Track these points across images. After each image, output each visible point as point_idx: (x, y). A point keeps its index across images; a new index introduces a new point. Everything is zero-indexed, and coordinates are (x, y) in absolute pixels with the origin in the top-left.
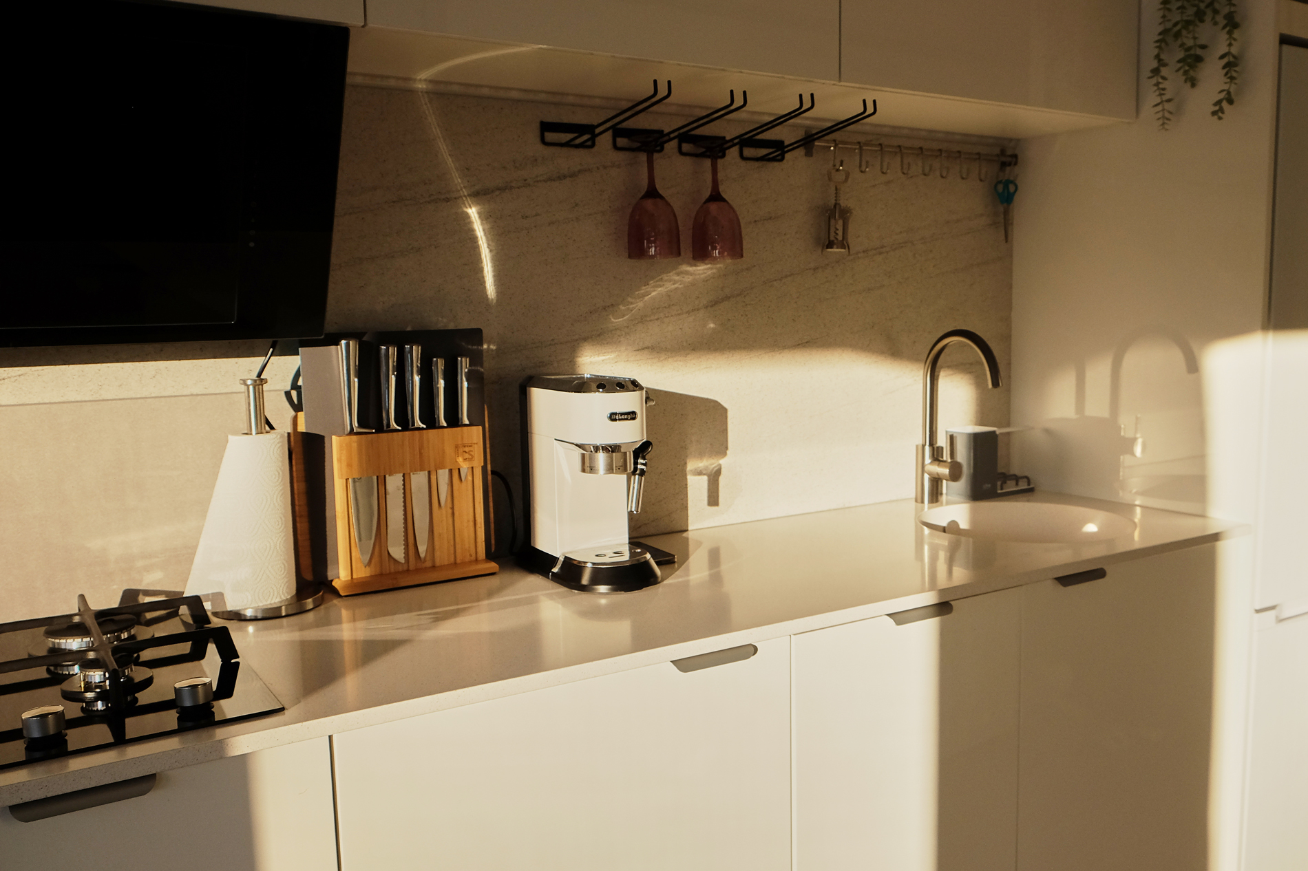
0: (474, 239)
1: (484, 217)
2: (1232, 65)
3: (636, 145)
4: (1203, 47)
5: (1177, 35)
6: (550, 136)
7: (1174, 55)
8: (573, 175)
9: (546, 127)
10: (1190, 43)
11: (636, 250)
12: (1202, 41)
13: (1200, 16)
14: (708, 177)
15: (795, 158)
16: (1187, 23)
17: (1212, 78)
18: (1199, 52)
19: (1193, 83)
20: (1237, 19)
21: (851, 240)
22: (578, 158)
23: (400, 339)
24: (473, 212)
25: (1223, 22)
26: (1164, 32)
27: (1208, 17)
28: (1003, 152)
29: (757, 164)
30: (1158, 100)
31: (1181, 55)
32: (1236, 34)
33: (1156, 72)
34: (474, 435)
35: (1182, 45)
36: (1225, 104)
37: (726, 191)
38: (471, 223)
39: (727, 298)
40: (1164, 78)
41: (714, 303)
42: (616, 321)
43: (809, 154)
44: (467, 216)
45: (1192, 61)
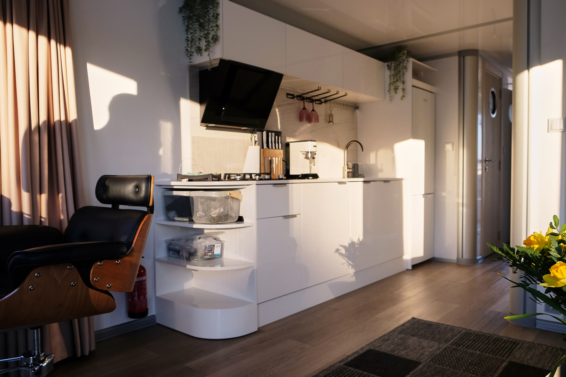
0: (277, 115)
1: (279, 111)
2: (404, 90)
3: (301, 99)
4: (398, 86)
5: (393, 84)
6: (288, 96)
7: (392, 87)
8: (291, 104)
9: (288, 94)
10: (395, 85)
11: (301, 119)
12: (398, 85)
13: (397, 81)
14: (312, 106)
15: (323, 104)
16: (395, 82)
17: (400, 93)
18: (397, 87)
19: (396, 93)
20: (404, 81)
21: (334, 121)
22: (291, 101)
23: (272, 132)
24: (277, 110)
25: (402, 82)
26: (390, 83)
27: (399, 81)
28: (356, 106)
29: (318, 105)
30: (389, 96)
31: (394, 88)
32: (404, 84)
33: (389, 91)
34: (282, 151)
35: (394, 86)
36: (403, 97)
37: (315, 109)
38: (276, 112)
39: (313, 131)
40: (391, 92)
41: (311, 132)
42: (297, 134)
43: (325, 103)
44: (276, 111)
45: (396, 89)
